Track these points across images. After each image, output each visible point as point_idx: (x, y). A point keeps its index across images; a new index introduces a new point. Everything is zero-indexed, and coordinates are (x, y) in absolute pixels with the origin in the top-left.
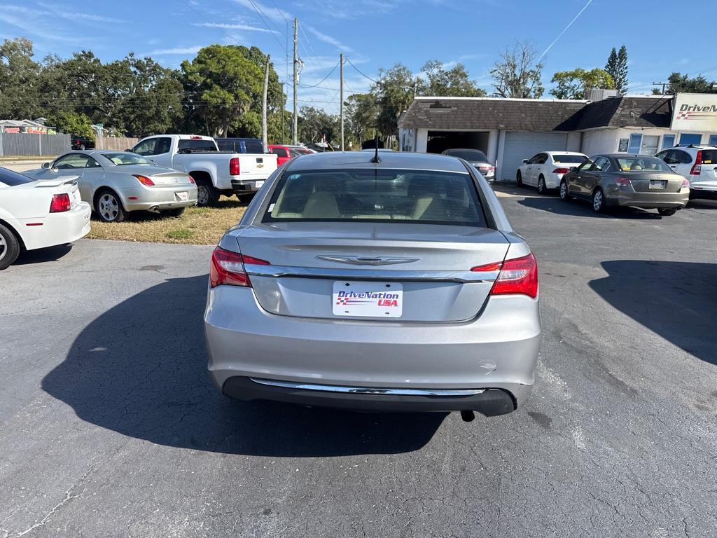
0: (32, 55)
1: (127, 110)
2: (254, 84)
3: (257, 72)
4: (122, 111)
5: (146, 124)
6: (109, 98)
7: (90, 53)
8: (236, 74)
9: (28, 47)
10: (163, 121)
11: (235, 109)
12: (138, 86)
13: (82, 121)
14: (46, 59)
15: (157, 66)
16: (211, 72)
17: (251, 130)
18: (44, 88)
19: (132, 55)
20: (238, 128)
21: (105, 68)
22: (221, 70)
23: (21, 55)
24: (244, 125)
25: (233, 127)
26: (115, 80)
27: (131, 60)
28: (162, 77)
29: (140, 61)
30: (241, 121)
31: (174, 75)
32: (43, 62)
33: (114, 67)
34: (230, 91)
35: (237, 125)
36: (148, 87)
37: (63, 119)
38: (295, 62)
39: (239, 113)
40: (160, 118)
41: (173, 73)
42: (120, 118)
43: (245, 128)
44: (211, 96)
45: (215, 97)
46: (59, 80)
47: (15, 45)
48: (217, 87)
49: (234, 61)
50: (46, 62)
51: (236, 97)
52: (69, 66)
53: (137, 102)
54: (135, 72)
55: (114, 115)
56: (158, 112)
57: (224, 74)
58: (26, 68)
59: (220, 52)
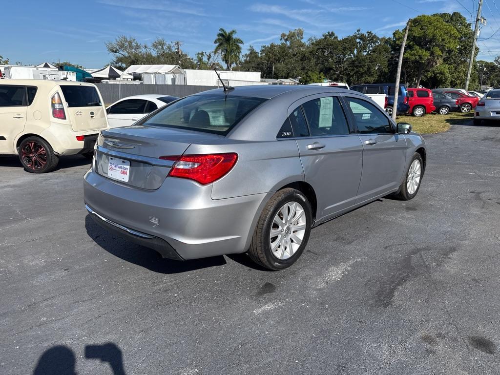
0: (302, 38)
1: (349, 69)
2: (449, 42)
3: (452, 32)
4: (346, 69)
5: (360, 77)
6: (339, 62)
7: (332, 33)
8: (434, 36)
9: (301, 34)
10: (372, 75)
11: (429, 63)
12: (359, 52)
13: (320, 77)
14: (308, 40)
15: (375, 36)
16: (414, 37)
17: (441, 78)
18: (303, 58)
19: (359, 31)
20: (431, 77)
21: (340, 41)
22: (423, 34)
23: (297, 39)
24: (435, 75)
25: (426, 76)
26: (345, 49)
27: (358, 34)
28: (377, 44)
29: (363, 34)
30: (434, 72)
31: (387, 41)
32: (307, 42)
33: (345, 40)
34: (428, 49)
35: (429, 74)
36: (366, 52)
37: (309, 77)
38: (478, 20)
39: (432, 66)
40: (370, 72)
41: (387, 40)
42: (343, 74)
43: (436, 78)
44: (410, 54)
45: (415, 55)
46: (311, 52)
47: (294, 33)
48: (417, 47)
49: (434, 26)
50: (309, 42)
51: (432, 53)
52: (319, 43)
53: (356, 63)
54: (359, 43)
55: (340, 73)
56: (369, 69)
57: (425, 36)
58: (297, 47)
59: (424, 20)
